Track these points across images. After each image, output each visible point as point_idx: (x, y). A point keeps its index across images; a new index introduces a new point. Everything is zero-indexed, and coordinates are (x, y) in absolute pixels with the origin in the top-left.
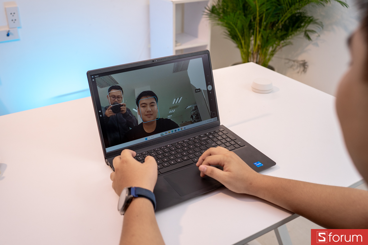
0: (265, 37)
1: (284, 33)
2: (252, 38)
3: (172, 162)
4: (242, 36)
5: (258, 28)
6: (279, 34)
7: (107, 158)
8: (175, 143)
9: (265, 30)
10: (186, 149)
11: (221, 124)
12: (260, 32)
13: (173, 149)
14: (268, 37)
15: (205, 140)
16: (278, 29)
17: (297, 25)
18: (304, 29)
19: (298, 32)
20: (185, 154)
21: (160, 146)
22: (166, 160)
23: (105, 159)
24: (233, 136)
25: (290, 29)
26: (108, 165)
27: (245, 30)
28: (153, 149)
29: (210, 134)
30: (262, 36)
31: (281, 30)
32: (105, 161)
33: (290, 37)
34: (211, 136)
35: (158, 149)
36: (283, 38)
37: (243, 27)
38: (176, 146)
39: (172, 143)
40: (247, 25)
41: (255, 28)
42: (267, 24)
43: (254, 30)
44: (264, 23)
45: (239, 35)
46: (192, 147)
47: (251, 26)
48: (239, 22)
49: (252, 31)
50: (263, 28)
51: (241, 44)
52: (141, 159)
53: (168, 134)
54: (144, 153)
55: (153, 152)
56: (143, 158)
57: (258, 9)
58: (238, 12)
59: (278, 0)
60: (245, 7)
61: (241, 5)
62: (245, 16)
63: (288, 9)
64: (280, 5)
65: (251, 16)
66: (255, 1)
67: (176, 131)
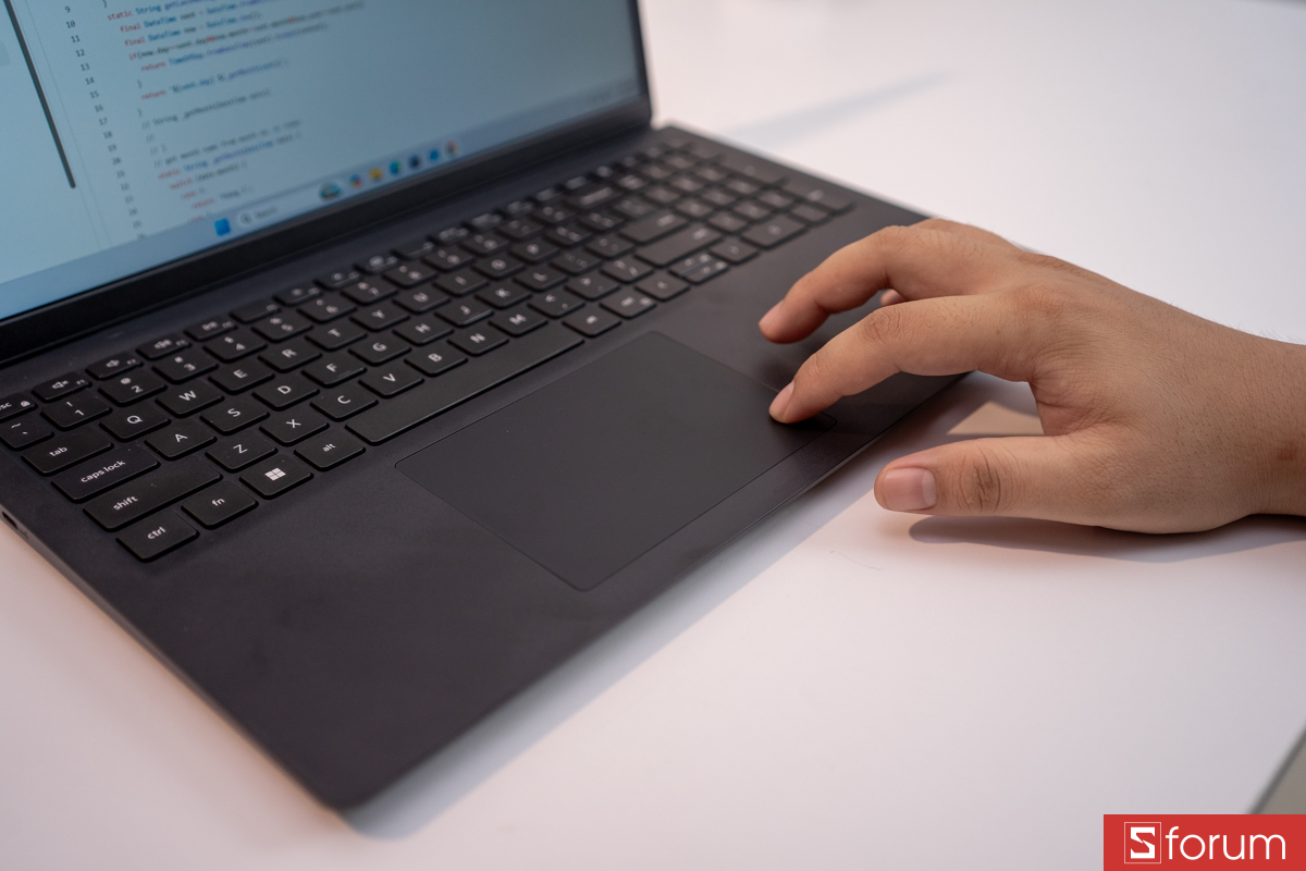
10: (498, 264)
13: (414, 275)
20: (502, 293)
22: (379, 347)
35: (303, 287)
46: (532, 248)
52: (191, 367)
53: (368, 185)
54: (206, 327)
55: (272, 315)
56: (209, 357)
67: (415, 162)
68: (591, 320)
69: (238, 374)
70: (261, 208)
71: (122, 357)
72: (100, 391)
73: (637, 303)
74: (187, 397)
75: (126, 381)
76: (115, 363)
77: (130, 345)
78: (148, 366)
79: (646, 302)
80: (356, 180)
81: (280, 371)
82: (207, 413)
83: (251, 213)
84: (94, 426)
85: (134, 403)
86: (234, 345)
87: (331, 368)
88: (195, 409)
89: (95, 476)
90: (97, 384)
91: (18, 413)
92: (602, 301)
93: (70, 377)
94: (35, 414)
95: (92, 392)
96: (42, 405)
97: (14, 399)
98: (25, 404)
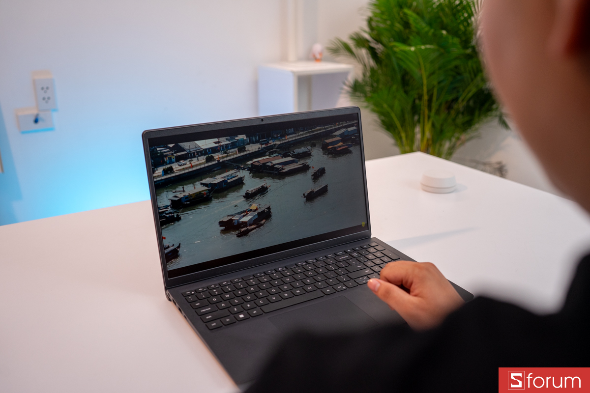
0: (438, 126)
1: (467, 118)
2: (418, 129)
3: (286, 295)
4: (402, 125)
5: (427, 112)
6: (461, 119)
7: (168, 289)
8: (293, 265)
9: (438, 112)
10: (310, 273)
11: (372, 237)
12: (429, 117)
13: (288, 274)
14: (442, 125)
15: (345, 261)
16: (458, 113)
17: (486, 106)
18: (498, 113)
19: (489, 118)
20: (308, 281)
21: (265, 270)
22: (273, 290)
23: (166, 289)
24: (394, 254)
25: (477, 113)
26: (170, 300)
27: (407, 116)
28: (253, 273)
29: (354, 250)
30: (433, 125)
31: (463, 113)
32: (166, 293)
33: (477, 126)
34: (355, 254)
35: (261, 273)
36: (468, 125)
37: (403, 111)
38: (293, 269)
39: (286, 265)
40: (408, 108)
41: (422, 112)
42: (440, 105)
43: (419, 115)
44: (435, 105)
45: (398, 123)
46: (321, 270)
47: (415, 110)
48: (397, 104)
49: (416, 118)
50: (433, 111)
51: (401, 138)
52: (230, 289)
54: (235, 280)
55: (251, 279)
56: (234, 287)
57: (425, 82)
58: (394, 87)
59: (456, 67)
60: (406, 80)
61: (399, 77)
62: (406, 92)
63: (472, 80)
64: (459, 74)
65: (414, 94)
66: (420, 69)
68: (328, 291)
69: (240, 292)
71: (215, 285)
72: (209, 292)
73: (342, 288)
74: (227, 296)
75: (215, 291)
76: (213, 286)
77: (217, 282)
78: (220, 288)
79: (344, 288)
81: (250, 293)
82: (230, 300)
84: (206, 300)
85: (215, 296)
86: (240, 285)
87: (261, 294)
88: (228, 299)
89: (204, 310)
90: (208, 290)
91: (191, 295)
92: (333, 286)
93: (203, 288)
94: (194, 295)
95: (207, 292)
96: (196, 294)
97: (191, 291)
98: (193, 293)
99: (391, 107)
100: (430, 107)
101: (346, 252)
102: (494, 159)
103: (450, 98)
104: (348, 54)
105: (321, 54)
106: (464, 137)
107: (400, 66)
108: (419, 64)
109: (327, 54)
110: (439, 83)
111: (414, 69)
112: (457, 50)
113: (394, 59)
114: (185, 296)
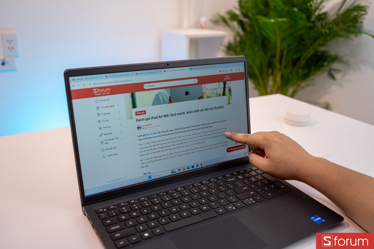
0: (285, 77)
1: (306, 71)
2: (271, 78)
3: (185, 214)
4: (261, 75)
5: (278, 66)
6: (301, 72)
8: (189, 186)
9: (286, 67)
10: (205, 194)
12: (280, 70)
13: (186, 193)
15: (233, 183)
16: (300, 68)
17: (320, 63)
18: (328, 68)
19: (321, 72)
20: (203, 201)
21: (166, 190)
22: (174, 210)
23: (83, 205)
25: (313, 68)
26: (85, 215)
27: (264, 68)
28: (157, 192)
29: (239, 173)
30: (282, 76)
31: (303, 68)
32: (82, 210)
34: (240, 177)
35: (163, 193)
36: (306, 76)
37: (261, 65)
38: (190, 189)
39: (184, 185)
40: (266, 63)
41: (275, 66)
42: (288, 63)
43: (273, 69)
44: (284, 62)
46: (213, 191)
47: (270, 65)
48: (258, 60)
49: (270, 71)
50: (283, 65)
52: (137, 207)
53: (182, 171)
54: (142, 199)
55: (155, 198)
56: (141, 206)
57: (278, 45)
58: (256, 49)
59: (301, 35)
60: (265, 43)
61: (260, 41)
62: (265, 52)
63: (312, 44)
64: (303, 40)
65: (270, 53)
66: (275, 35)
67: (193, 167)
68: (221, 211)
69: (145, 211)
70: (158, 174)
71: (124, 203)
72: (119, 210)
73: (232, 208)
74: (134, 214)
75: (124, 208)
76: (123, 204)
77: (126, 200)
78: (129, 206)
79: (234, 208)
80: (179, 170)
81: (154, 211)
82: (137, 218)
83: (156, 175)
84: (116, 217)
85: (124, 213)
86: (146, 204)
87: (163, 213)
88: (135, 217)
89: (114, 228)
90: (119, 208)
91: (103, 212)
92: (225, 206)
93: (114, 206)
94: (106, 212)
95: (117, 209)
96: (108, 211)
97: (103, 209)
98: (105, 210)
99: (254, 62)
100: (281, 63)
101: (232, 175)
102: (323, 100)
103: (295, 57)
104: (224, 24)
105: (206, 23)
106: (303, 84)
107: (261, 34)
108: (275, 32)
109: (210, 24)
110: (289, 46)
111: (271, 35)
112: (303, 23)
113: (257, 29)
114: (98, 213)
